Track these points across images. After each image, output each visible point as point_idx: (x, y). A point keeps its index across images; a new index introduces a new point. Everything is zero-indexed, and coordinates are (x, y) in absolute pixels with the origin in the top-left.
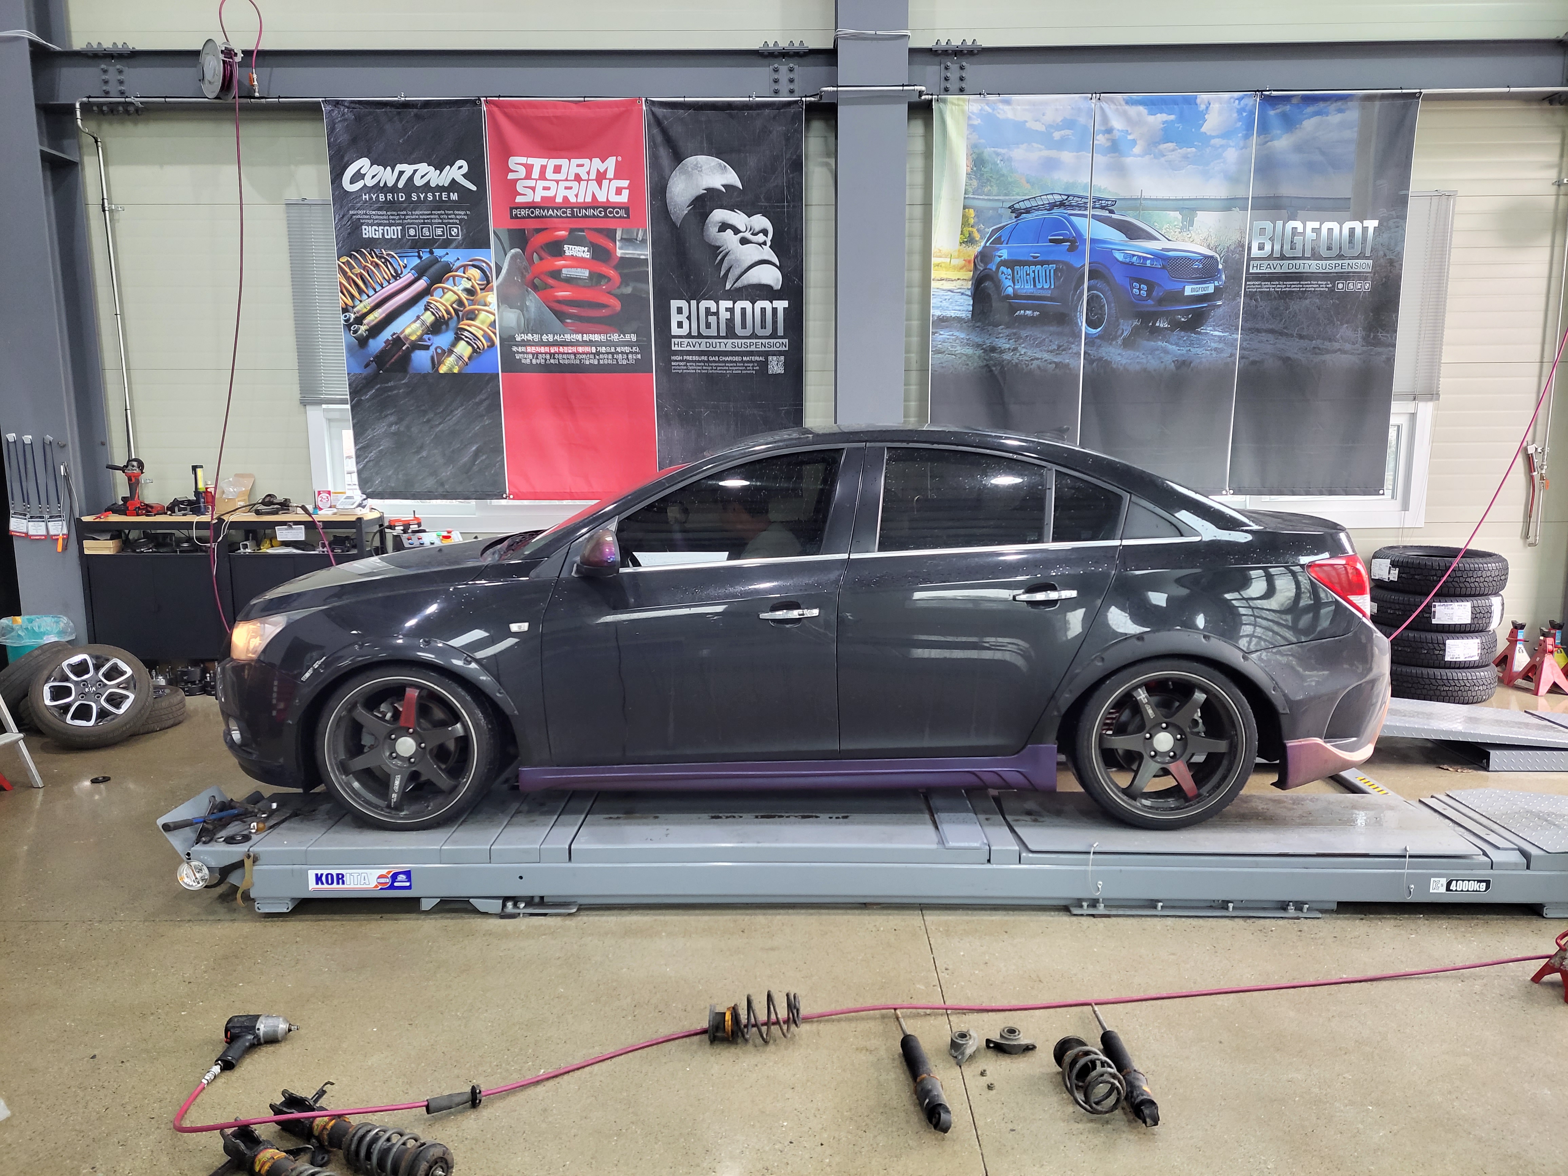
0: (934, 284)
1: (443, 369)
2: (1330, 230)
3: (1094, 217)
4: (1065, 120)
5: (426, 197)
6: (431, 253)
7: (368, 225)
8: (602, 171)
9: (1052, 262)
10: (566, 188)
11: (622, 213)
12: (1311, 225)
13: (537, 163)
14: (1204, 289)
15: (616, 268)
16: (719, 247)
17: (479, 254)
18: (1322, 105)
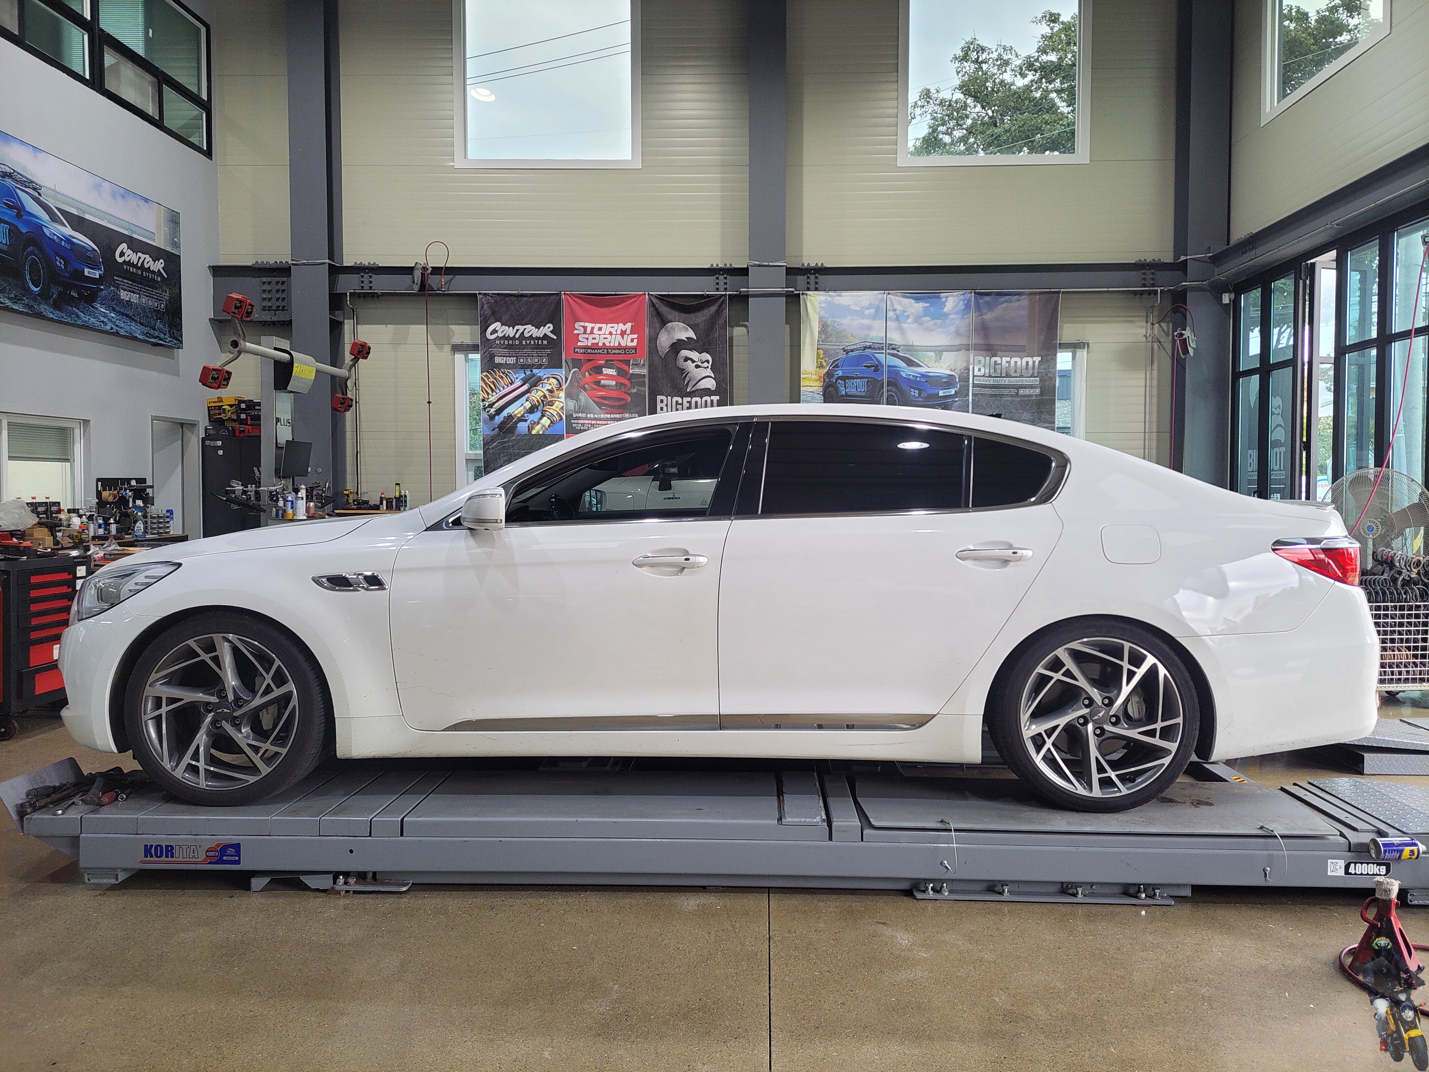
0: (802, 389)
1: (534, 432)
2: (1016, 362)
3: (889, 354)
4: (870, 304)
5: (530, 342)
6: (531, 371)
7: (498, 356)
8: (624, 330)
9: (866, 378)
10: (604, 338)
11: (633, 351)
12: (1005, 359)
13: (589, 326)
14: (949, 392)
15: (628, 380)
16: (684, 370)
17: (555, 371)
18: (1007, 297)
